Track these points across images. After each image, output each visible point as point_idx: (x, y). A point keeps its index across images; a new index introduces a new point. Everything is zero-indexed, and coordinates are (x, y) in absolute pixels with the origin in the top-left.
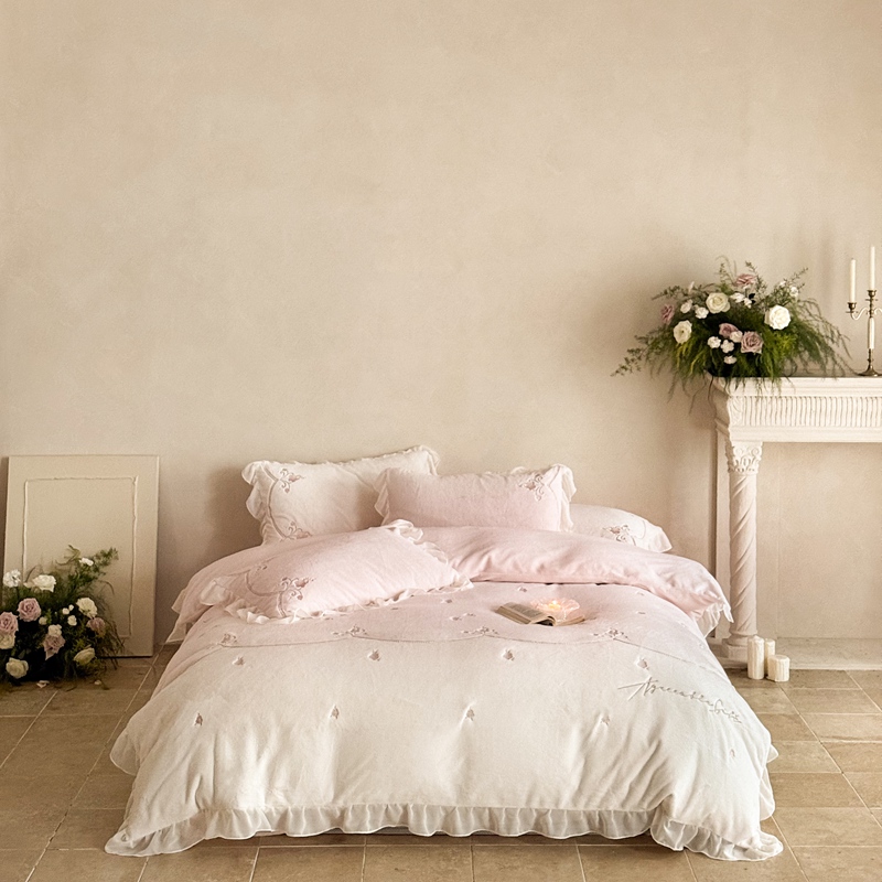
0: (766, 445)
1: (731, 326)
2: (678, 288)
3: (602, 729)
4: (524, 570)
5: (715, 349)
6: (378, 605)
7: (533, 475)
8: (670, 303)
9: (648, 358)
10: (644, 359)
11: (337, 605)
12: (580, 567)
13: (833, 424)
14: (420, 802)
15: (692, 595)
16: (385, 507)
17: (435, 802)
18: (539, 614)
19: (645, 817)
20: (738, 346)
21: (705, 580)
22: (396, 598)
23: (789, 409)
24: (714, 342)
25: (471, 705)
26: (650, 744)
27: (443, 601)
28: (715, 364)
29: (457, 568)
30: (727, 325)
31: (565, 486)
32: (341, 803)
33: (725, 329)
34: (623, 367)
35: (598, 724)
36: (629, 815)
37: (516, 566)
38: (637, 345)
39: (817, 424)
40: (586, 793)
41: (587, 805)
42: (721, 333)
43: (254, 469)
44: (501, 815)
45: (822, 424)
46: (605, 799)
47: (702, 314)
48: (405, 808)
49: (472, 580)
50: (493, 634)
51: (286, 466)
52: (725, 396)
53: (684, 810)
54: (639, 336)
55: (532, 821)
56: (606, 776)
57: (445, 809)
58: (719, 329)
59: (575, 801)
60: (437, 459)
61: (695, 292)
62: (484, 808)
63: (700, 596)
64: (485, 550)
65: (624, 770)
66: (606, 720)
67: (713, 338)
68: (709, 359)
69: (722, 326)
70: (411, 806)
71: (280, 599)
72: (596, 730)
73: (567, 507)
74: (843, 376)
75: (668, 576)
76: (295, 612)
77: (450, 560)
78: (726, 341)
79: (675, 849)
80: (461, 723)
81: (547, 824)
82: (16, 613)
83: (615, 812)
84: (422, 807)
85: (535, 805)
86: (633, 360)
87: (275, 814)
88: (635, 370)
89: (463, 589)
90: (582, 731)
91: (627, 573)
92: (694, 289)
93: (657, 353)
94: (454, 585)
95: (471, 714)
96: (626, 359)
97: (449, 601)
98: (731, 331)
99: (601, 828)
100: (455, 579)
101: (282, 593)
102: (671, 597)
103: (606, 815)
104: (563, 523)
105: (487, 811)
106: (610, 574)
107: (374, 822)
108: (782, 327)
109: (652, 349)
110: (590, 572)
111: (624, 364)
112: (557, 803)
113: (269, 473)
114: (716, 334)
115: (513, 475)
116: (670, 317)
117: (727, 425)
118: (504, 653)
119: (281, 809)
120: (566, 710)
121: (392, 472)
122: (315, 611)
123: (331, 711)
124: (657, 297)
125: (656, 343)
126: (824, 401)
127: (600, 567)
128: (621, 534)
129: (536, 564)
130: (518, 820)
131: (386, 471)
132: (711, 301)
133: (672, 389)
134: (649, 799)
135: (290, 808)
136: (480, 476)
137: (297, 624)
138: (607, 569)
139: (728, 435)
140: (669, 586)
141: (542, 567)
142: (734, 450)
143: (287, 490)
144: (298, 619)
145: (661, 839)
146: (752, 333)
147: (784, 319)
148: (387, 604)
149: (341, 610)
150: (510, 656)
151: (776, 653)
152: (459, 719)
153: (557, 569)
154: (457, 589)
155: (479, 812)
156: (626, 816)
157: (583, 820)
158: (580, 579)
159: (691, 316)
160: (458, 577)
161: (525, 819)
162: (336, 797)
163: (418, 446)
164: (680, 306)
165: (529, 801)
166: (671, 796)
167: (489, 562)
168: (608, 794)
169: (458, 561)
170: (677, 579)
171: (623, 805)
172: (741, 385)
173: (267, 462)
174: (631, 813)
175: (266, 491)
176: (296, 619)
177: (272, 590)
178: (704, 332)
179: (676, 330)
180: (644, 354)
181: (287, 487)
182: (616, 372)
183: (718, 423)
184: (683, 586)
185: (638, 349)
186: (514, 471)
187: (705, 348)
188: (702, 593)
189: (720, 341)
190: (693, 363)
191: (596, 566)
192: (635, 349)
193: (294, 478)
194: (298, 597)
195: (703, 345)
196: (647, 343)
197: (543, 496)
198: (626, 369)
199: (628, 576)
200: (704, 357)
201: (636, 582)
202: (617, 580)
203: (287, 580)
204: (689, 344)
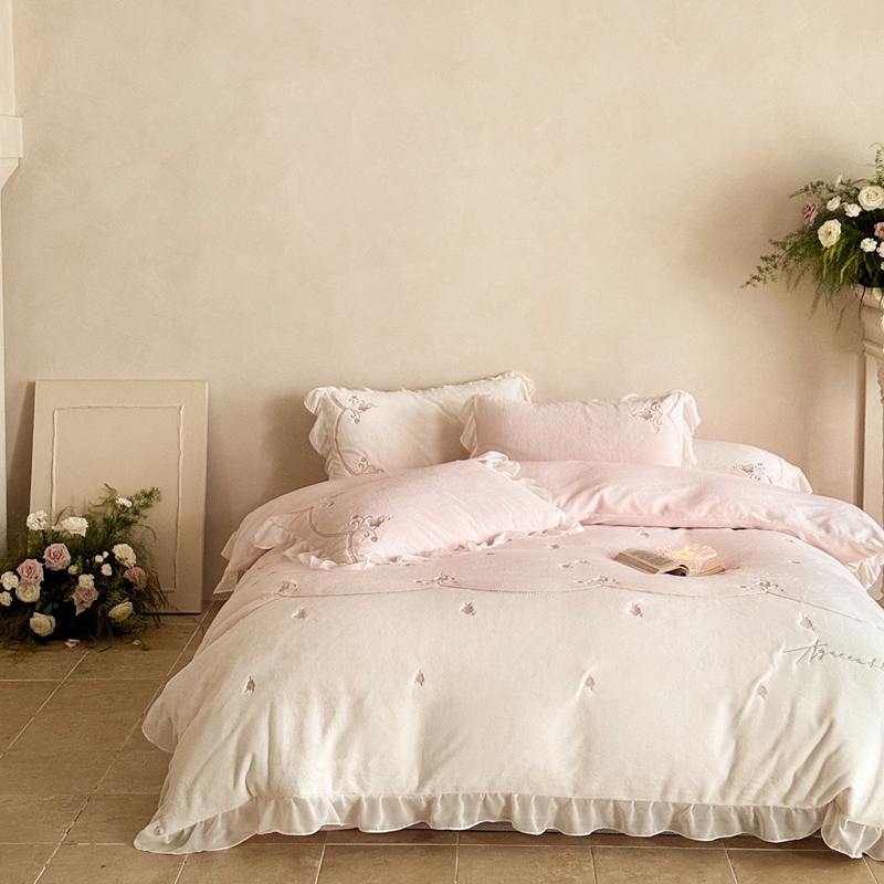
2: (822, 183)
3: (757, 703)
4: (644, 511)
5: (870, 253)
6: (469, 550)
7: (649, 403)
8: (813, 201)
9: (785, 266)
10: (780, 267)
11: (420, 550)
12: (713, 509)
14: (527, 791)
15: (851, 544)
16: (472, 440)
17: (545, 792)
18: (670, 561)
19: (814, 815)
21: (866, 525)
22: (490, 543)
24: (868, 245)
25: (591, 671)
26: (821, 721)
27: (549, 546)
28: (870, 271)
29: (564, 508)
31: (687, 416)
32: (427, 791)
33: (882, 229)
34: (755, 278)
35: (753, 697)
36: (794, 812)
37: (633, 506)
38: (771, 251)
40: (738, 784)
41: (739, 798)
42: (876, 233)
43: (318, 397)
44: (629, 812)
46: (762, 792)
47: (853, 211)
48: (508, 798)
49: (583, 523)
50: (613, 584)
51: (355, 393)
52: (879, 311)
53: (865, 808)
55: (669, 818)
56: (764, 761)
57: (557, 799)
58: (874, 230)
59: (724, 793)
60: (532, 387)
61: (843, 188)
62: (608, 801)
63: (861, 544)
64: (596, 488)
65: (787, 755)
66: (763, 691)
67: (867, 240)
68: (862, 265)
69: (880, 225)
70: (516, 796)
71: (350, 540)
72: (750, 705)
73: (690, 441)
75: (821, 520)
76: (369, 557)
77: (554, 499)
78: (882, 244)
79: (853, 856)
80: (579, 693)
81: (687, 822)
82: (41, 560)
83: (774, 807)
84: (530, 797)
85: (673, 798)
86: (767, 269)
87: (344, 805)
88: (769, 280)
89: (571, 532)
90: (732, 706)
91: (770, 515)
92: (842, 183)
93: (795, 260)
94: (560, 527)
95: (590, 682)
96: (759, 268)
97: (555, 547)
99: (757, 829)
100: (560, 520)
101: (352, 533)
102: (826, 546)
103: (763, 811)
104: (685, 459)
105: (611, 805)
106: (750, 516)
107: (469, 815)
109: (791, 255)
110: (725, 514)
111: (756, 273)
112: (700, 797)
113: (336, 401)
114: (871, 235)
115: (625, 403)
116: (813, 216)
118: (629, 607)
119: (353, 798)
121: (481, 400)
122: (393, 555)
123: (415, 676)
124: (797, 193)
125: (795, 246)
127: (737, 508)
128: (755, 473)
129: (658, 505)
130: (651, 817)
131: (473, 398)
132: (865, 196)
133: (815, 302)
134: (820, 793)
135: (363, 797)
136: (585, 403)
137: (370, 571)
138: (746, 511)
140: (823, 532)
141: (666, 508)
143: (357, 421)
144: (372, 565)
145: (835, 844)
148: (479, 549)
149: (424, 554)
150: (637, 611)
152: (577, 687)
153: (684, 510)
154: (564, 533)
155: (601, 806)
156: (789, 813)
157: (734, 817)
158: (711, 522)
159: (840, 215)
160: (565, 518)
161: (660, 816)
162: (422, 784)
163: (509, 372)
164: (825, 205)
165: (665, 792)
166: (849, 789)
167: (602, 499)
168: (766, 785)
169: (563, 500)
170: (832, 523)
171: (785, 799)
173: (333, 389)
174: (796, 810)
175: (332, 422)
176: (369, 565)
177: (340, 530)
178: (856, 233)
179: (822, 231)
180: (781, 261)
181: (357, 417)
182: (748, 283)
183: (868, 346)
184: (840, 533)
185: (774, 256)
186: (626, 398)
187: (858, 251)
188: (864, 541)
189: (876, 243)
190: (843, 270)
191: (732, 507)
192: (769, 255)
193: (364, 406)
194: (372, 539)
195: (856, 248)
196: (784, 248)
197: (661, 427)
198: (759, 280)
199: (773, 520)
200: (856, 263)
201: (783, 527)
202: (757, 524)
203: (359, 519)
204: (838, 247)
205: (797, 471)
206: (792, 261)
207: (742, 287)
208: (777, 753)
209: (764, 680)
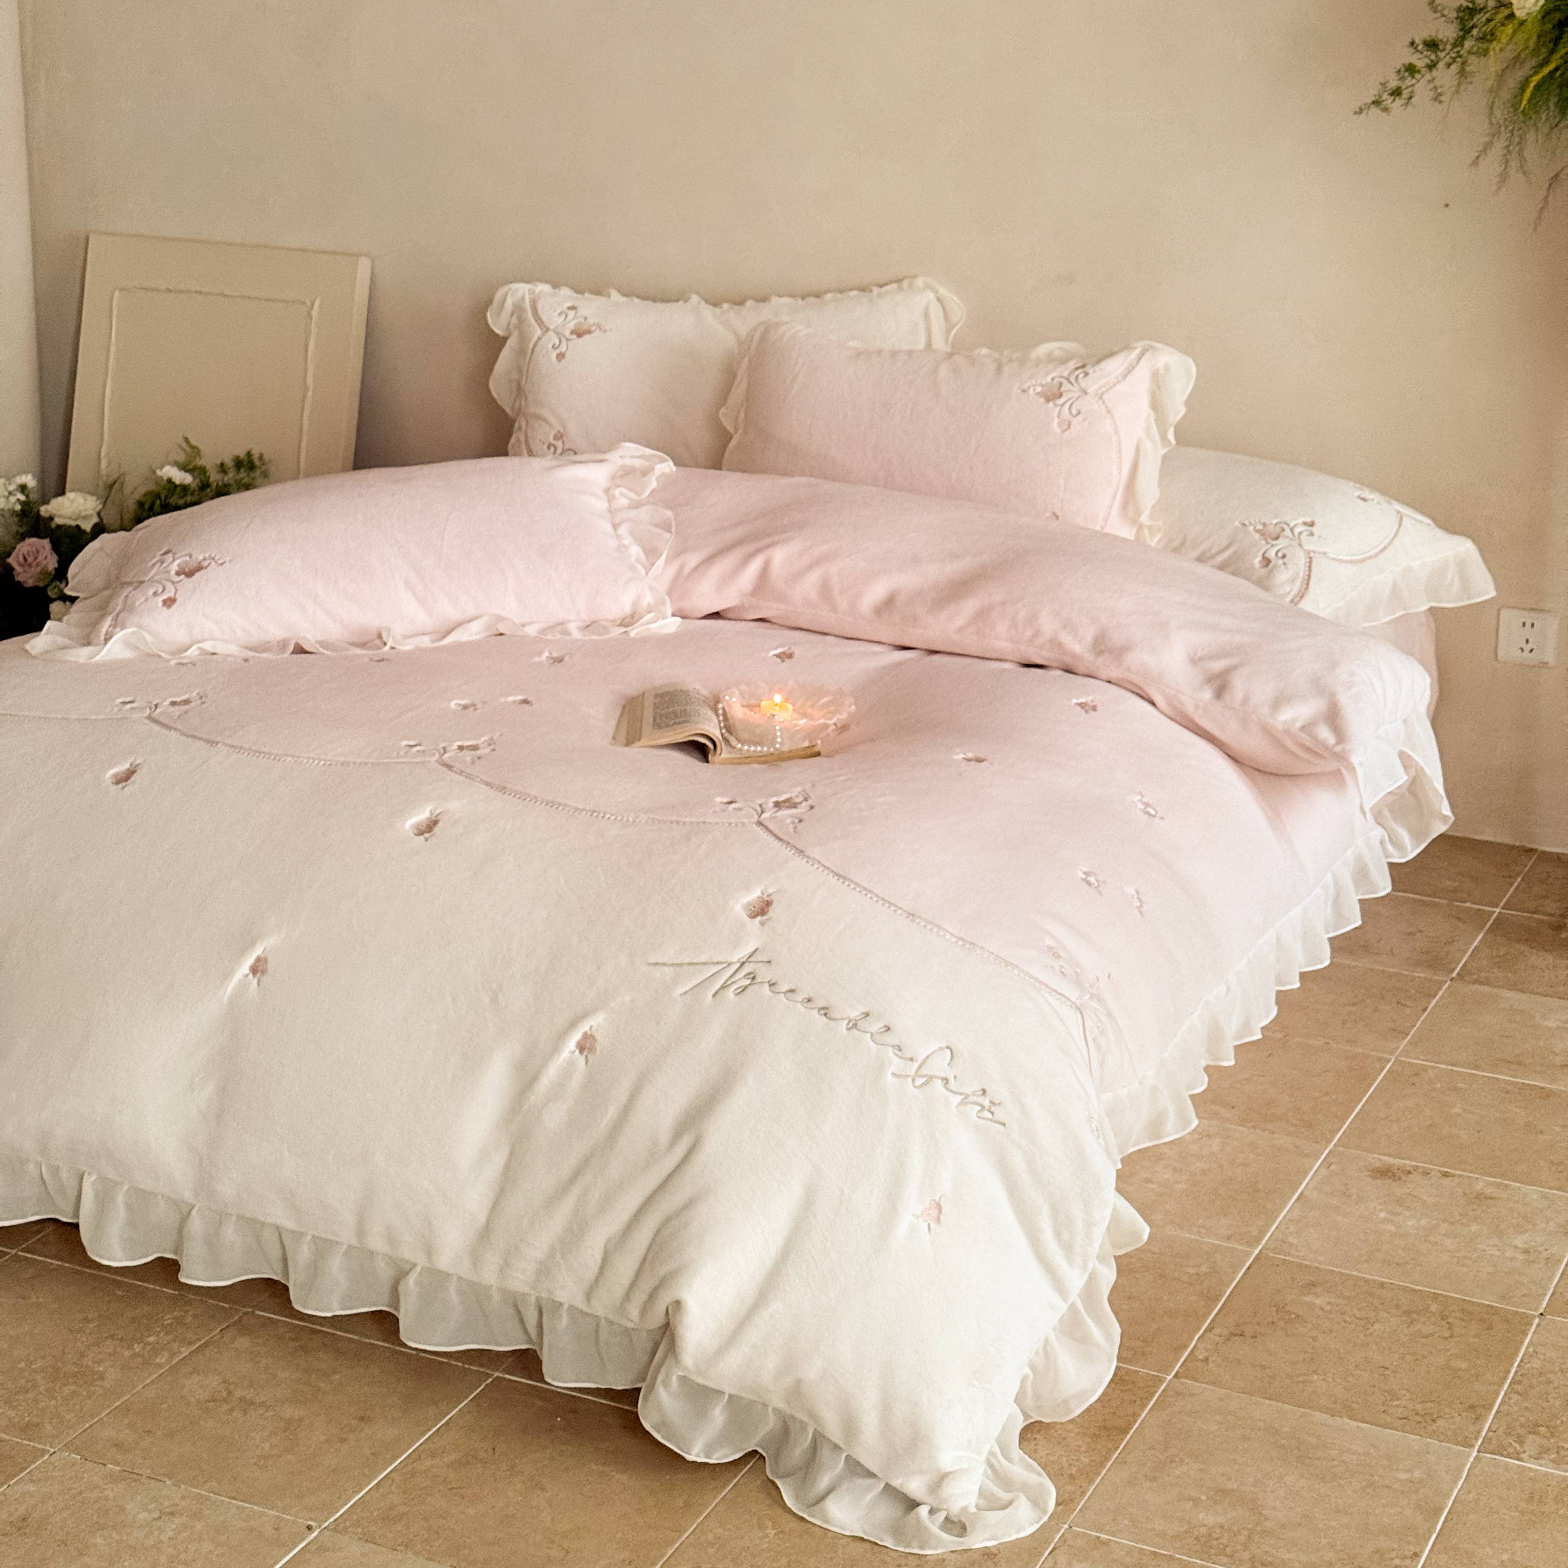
3: (568, 1070)
4: (843, 603)
7: (1070, 366)
12: (982, 615)
14: (110, 1173)
15: (1268, 730)
16: (738, 414)
25: (269, 944)
31: (1156, 400)
35: (563, 1057)
36: (605, 1327)
37: (825, 589)
41: (503, 1274)
63: (1287, 732)
66: (586, 1046)
71: (126, 599)
75: (1218, 666)
80: (232, 987)
83: (570, 1307)
84: (117, 1185)
85: (379, 1242)
89: (637, 631)
91: (1101, 645)
94: (623, 619)
95: (260, 969)
100: (635, 604)
101: (138, 586)
110: (1002, 629)
111: (1394, 81)
112: (430, 1252)
113: (535, 312)
121: (766, 331)
127: (1032, 619)
129: (877, 591)
140: (1207, 694)
141: (889, 602)
143: (561, 356)
150: (430, 826)
153: (921, 611)
156: (598, 1328)
158: (970, 643)
160: (646, 600)
163: (914, 277)
165: (361, 1228)
166: (678, 1304)
168: (550, 1257)
171: (589, 1295)
174: (608, 1323)
175: (524, 353)
182: (1375, 103)
184: (1246, 700)
188: (1298, 725)
191: (1023, 614)
193: (584, 329)
194: (165, 602)
199: (1100, 653)
201: (1114, 674)
202: (1068, 660)
203: (168, 557)
207: (1359, 111)
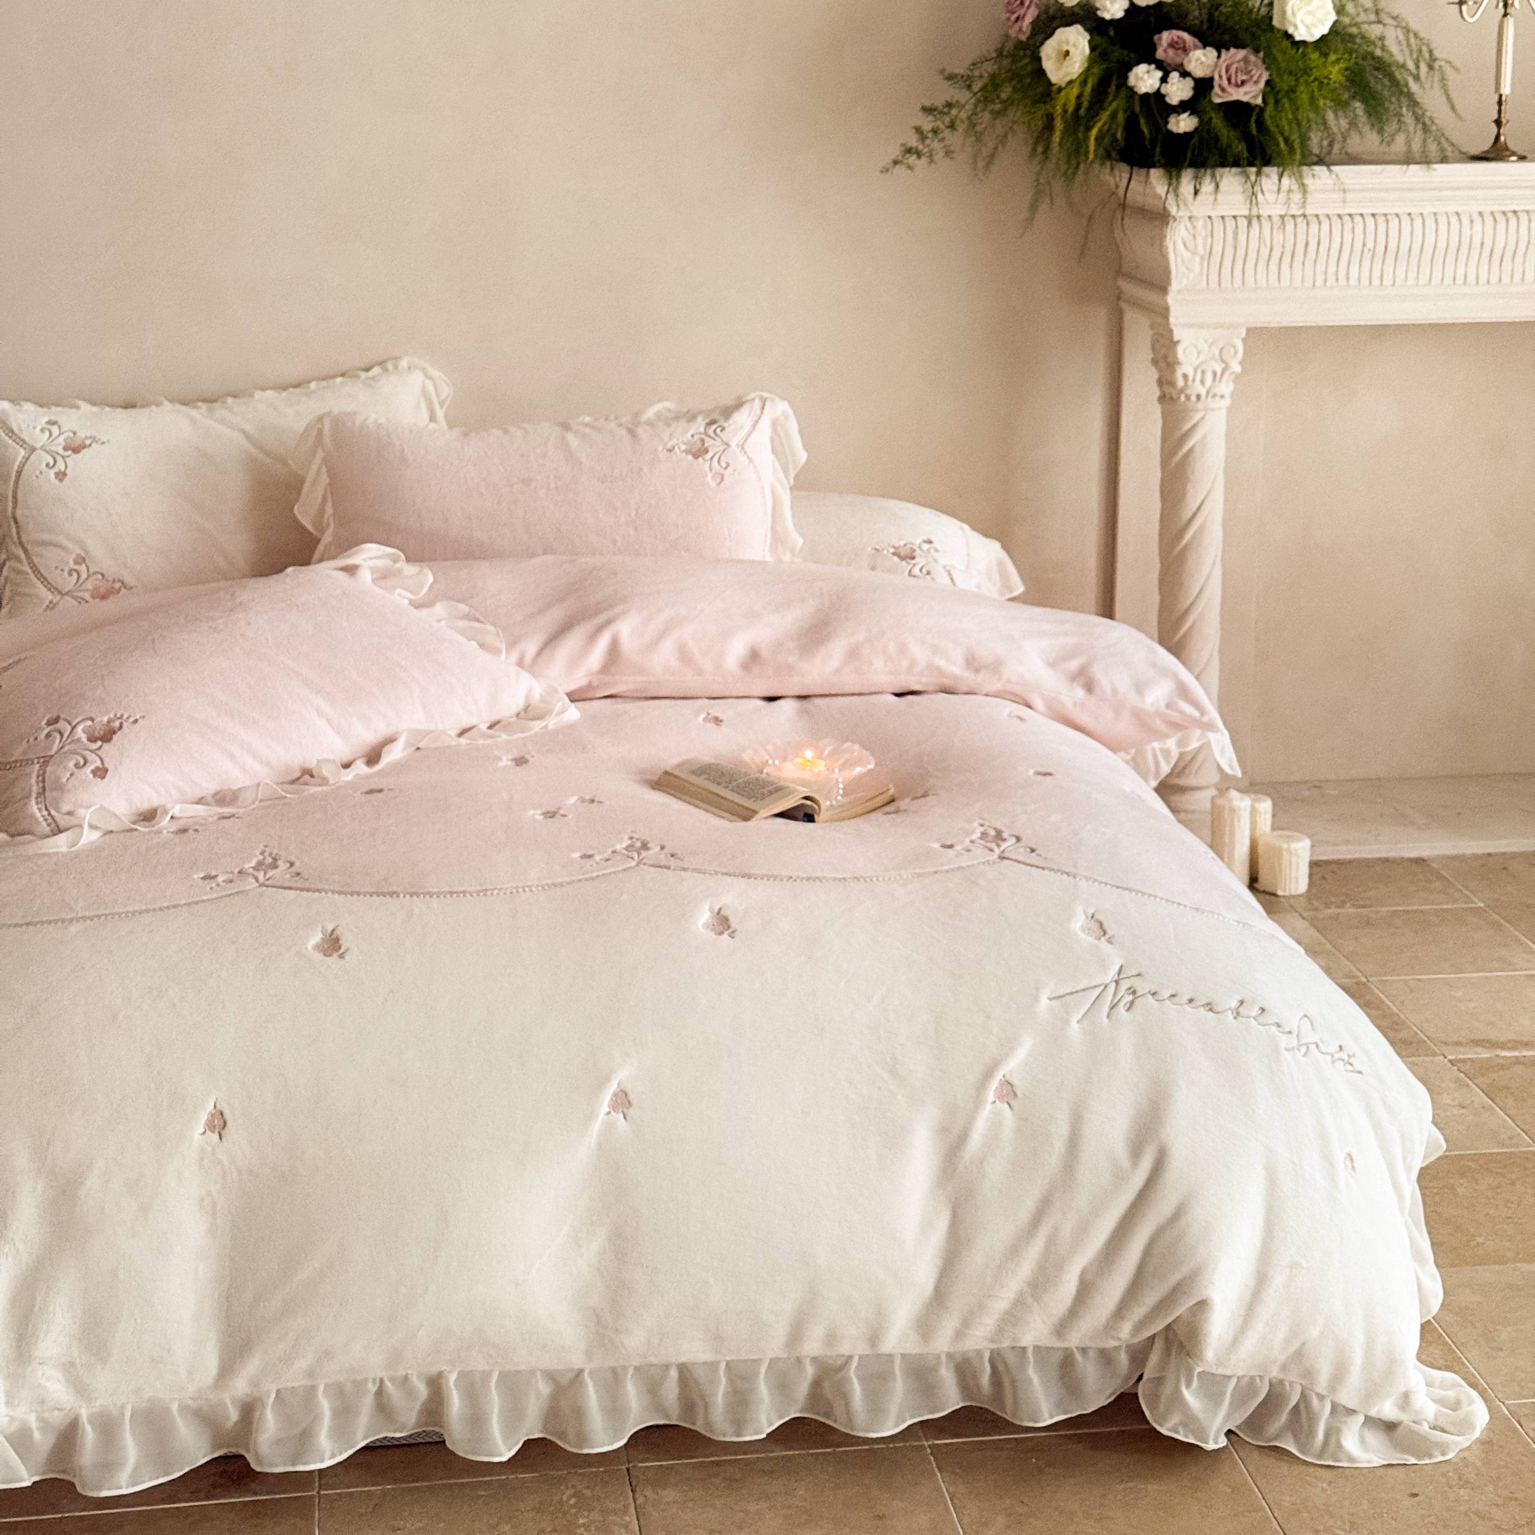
0: (1254, 334)
1: (1186, 36)
3: (996, 1121)
4: (707, 665)
5: (1147, 95)
6: (324, 781)
7: (701, 422)
9: (970, 126)
10: (961, 127)
11: (209, 787)
12: (853, 653)
13: (1411, 281)
14: (479, 1364)
15: (1138, 715)
16: (322, 510)
17: (523, 1360)
18: (772, 789)
19: (1123, 1359)
20: (1203, 86)
21: (1165, 672)
22: (373, 758)
23: (1313, 246)
24: (1144, 79)
25: (622, 1076)
26: (1136, 1153)
27: (505, 761)
28: (1146, 133)
29: (532, 666)
30: (1176, 34)
31: (778, 447)
32: (240, 1386)
33: (1172, 45)
34: (909, 151)
35: (987, 1109)
36: (1079, 1357)
37: (685, 656)
38: (943, 93)
39: (1376, 282)
40: (958, 1304)
41: (959, 1335)
42: (1160, 54)
44: (714, 1381)
45: (1388, 281)
46: (1011, 1318)
47: (1114, 6)
48: (436, 1384)
49: (574, 697)
50: (663, 858)
51: (55, 413)
52: (1162, 218)
53: (1236, 1341)
54: (949, 70)
55: (802, 1390)
56: (1014, 1252)
57: (550, 1376)
58: (1154, 48)
59: (924, 1327)
62: (666, 1367)
63: (1158, 713)
64: (602, 618)
65: (1066, 1234)
66: (1008, 1093)
67: (1142, 68)
68: (1132, 122)
69: (1166, 37)
70: (453, 1377)
71: (43, 780)
72: (980, 1127)
73: (786, 498)
74: (1444, 160)
75: (1074, 665)
76: (86, 815)
78: (1174, 76)
79: (1210, 1446)
80: (596, 1127)
81: (845, 1397)
83: (1037, 1349)
84: (486, 1375)
85: (813, 1346)
86: (935, 131)
87: (37, 1435)
88: (939, 156)
89: (552, 723)
90: (943, 1130)
91: (972, 663)
93: (992, 112)
94: (528, 713)
95: (622, 1101)
96: (918, 130)
97: (520, 761)
98: (1185, 50)
99: (997, 1394)
100: (528, 697)
101: (46, 761)
102: (1084, 719)
103: (1011, 1359)
104: (778, 538)
105: (674, 1373)
106: (930, 666)
107: (341, 1431)
108: (1317, 35)
109: (983, 102)
110: (879, 663)
111: (913, 141)
112: (874, 1338)
113: (12, 433)
114: (1148, 56)
115: (650, 423)
116: (1028, 19)
117: (1163, 288)
118: (704, 916)
119: (57, 1418)
120: (893, 1072)
121: (338, 423)
122: (146, 806)
123: (204, 1117)
125: (994, 83)
126: (1394, 223)
127: (903, 650)
128: (920, 561)
129: (737, 649)
130: (764, 1391)
131: (320, 419)
133: (1035, 201)
134: (1139, 1311)
135: (84, 1413)
136: (566, 426)
137: (94, 851)
138: (920, 654)
139: (1164, 312)
140: (1080, 693)
141: (754, 657)
142: (1180, 350)
143: (61, 476)
144: (95, 836)
145: (1170, 1424)
146: (1242, 53)
147: (1320, 14)
148: (348, 776)
149: (222, 798)
150: (722, 923)
151: (1274, 828)
152: (590, 1116)
153: (792, 659)
154: (537, 726)
155: (651, 1377)
156: (1067, 1362)
157: (947, 1377)
158: (850, 682)
159: (1085, 15)
160: (538, 691)
161: (782, 1386)
162: (227, 1370)
163: (397, 359)
165: (795, 1336)
166: (1203, 1304)
167: (614, 651)
168: (1019, 1303)
169: (531, 648)
170: (1098, 673)
171: (1061, 1329)
172: (1207, 186)
173: (3, 404)
174: (1084, 1350)
175: (4, 478)
176: (89, 837)
177: (17, 754)
178: (1117, 53)
179: (1049, 51)
180: (963, 115)
181: (61, 466)
182: (896, 163)
183: (1128, 287)
184: (1115, 692)
185: (949, 105)
186: (650, 413)
187: (1123, 93)
188: (1162, 705)
189: (1159, 74)
190: (1094, 132)
191: (892, 648)
192: (939, 103)
193: (78, 442)
194: (94, 772)
195: (1118, 87)
196: (969, 87)
197: (727, 473)
198: (919, 154)
199: (977, 671)
200: (1121, 118)
201: (998, 686)
202: (947, 682)
203: (62, 725)
204: (1084, 83)
205: (994, 548)
206: (987, 115)
207: (885, 170)
208: (1043, 1232)
209: (1011, 1067)
